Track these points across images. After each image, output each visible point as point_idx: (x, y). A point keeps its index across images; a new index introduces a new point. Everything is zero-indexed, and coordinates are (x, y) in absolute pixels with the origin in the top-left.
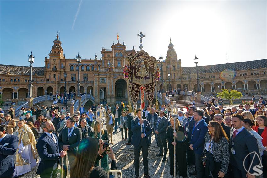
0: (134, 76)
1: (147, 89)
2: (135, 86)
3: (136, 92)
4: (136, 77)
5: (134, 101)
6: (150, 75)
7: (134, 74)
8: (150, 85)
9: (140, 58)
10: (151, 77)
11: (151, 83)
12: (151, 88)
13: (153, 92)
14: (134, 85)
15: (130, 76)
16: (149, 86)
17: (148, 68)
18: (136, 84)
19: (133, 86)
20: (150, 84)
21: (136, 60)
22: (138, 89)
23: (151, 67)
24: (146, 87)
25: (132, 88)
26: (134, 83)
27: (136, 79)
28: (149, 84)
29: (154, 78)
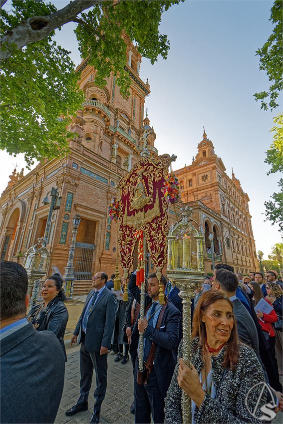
0: (126, 212)
1: (150, 233)
2: (128, 232)
3: (128, 244)
4: (129, 214)
5: (124, 265)
6: (154, 198)
7: (126, 209)
8: (156, 223)
9: (136, 175)
10: (157, 201)
11: (158, 217)
12: (159, 228)
13: (163, 239)
14: (126, 231)
15: (121, 216)
16: (154, 225)
17: (151, 185)
18: (129, 228)
19: (124, 234)
20: (156, 218)
21: (130, 182)
22: (132, 237)
23: (157, 179)
24: (147, 229)
25: (123, 236)
26: (126, 226)
27: (129, 218)
28: (153, 221)
29: (164, 201)
